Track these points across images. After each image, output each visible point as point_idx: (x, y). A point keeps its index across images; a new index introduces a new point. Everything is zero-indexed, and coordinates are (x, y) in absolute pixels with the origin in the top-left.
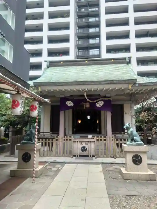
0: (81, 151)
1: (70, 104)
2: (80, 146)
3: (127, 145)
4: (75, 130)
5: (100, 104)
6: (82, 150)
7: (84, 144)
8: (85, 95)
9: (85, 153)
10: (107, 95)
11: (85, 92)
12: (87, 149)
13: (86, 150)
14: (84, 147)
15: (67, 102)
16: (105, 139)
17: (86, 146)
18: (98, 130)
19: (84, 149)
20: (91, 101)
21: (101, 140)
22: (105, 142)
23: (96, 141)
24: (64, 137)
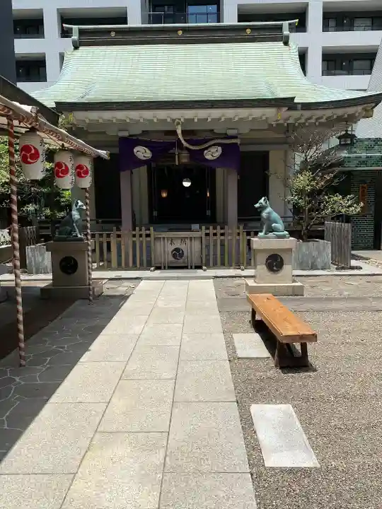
0: (171, 258)
1: (142, 153)
2: (170, 248)
3: (260, 238)
4: (155, 213)
5: (213, 153)
6: (174, 256)
7: (178, 244)
8: (179, 132)
9: (181, 262)
10: (230, 132)
11: (178, 124)
12: (185, 254)
13: (182, 255)
14: (177, 250)
15: (135, 150)
16: (222, 231)
17: (183, 247)
18: (208, 213)
19: (178, 253)
20: (191, 147)
21: (215, 234)
22: (222, 238)
23: (203, 236)
24: (134, 230)
